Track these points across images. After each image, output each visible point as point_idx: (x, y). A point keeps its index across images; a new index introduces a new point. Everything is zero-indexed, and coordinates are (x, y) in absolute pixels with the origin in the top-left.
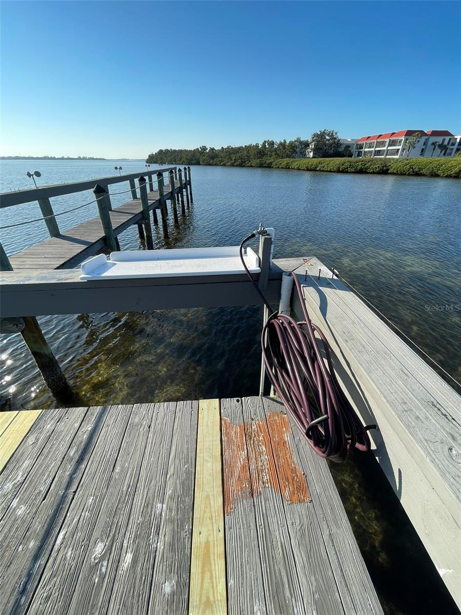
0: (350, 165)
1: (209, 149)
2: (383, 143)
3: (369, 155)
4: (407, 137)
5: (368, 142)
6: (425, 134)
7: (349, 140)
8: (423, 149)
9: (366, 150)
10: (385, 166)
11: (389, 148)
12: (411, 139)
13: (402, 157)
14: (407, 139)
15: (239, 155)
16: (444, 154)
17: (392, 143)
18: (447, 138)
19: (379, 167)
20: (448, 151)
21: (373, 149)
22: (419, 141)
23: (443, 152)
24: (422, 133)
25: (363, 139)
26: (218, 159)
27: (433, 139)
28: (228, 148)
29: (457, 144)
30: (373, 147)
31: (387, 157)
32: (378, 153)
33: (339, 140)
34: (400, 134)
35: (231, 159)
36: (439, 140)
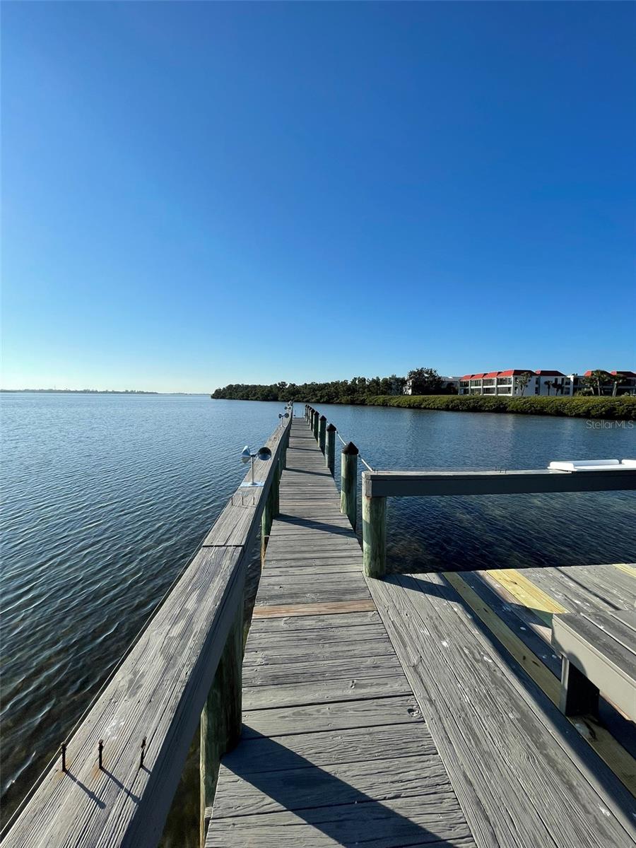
0: (461, 403)
1: (289, 385)
2: (491, 382)
3: (477, 392)
4: (516, 376)
5: (473, 379)
6: (535, 374)
7: (450, 378)
8: (536, 389)
9: (472, 387)
10: (502, 404)
11: (499, 386)
12: (521, 378)
13: (515, 395)
14: (516, 379)
15: (325, 392)
16: (562, 393)
17: (501, 382)
18: (560, 379)
19: (494, 405)
20: (565, 390)
21: (481, 387)
22: (530, 381)
23: (560, 390)
24: (531, 373)
25: (467, 377)
26: (300, 395)
27: (544, 379)
28: (312, 384)
29: (572, 384)
30: (480, 385)
31: (499, 395)
32: (487, 391)
33: (440, 378)
34: (508, 373)
35: (316, 396)
36: (552, 379)
